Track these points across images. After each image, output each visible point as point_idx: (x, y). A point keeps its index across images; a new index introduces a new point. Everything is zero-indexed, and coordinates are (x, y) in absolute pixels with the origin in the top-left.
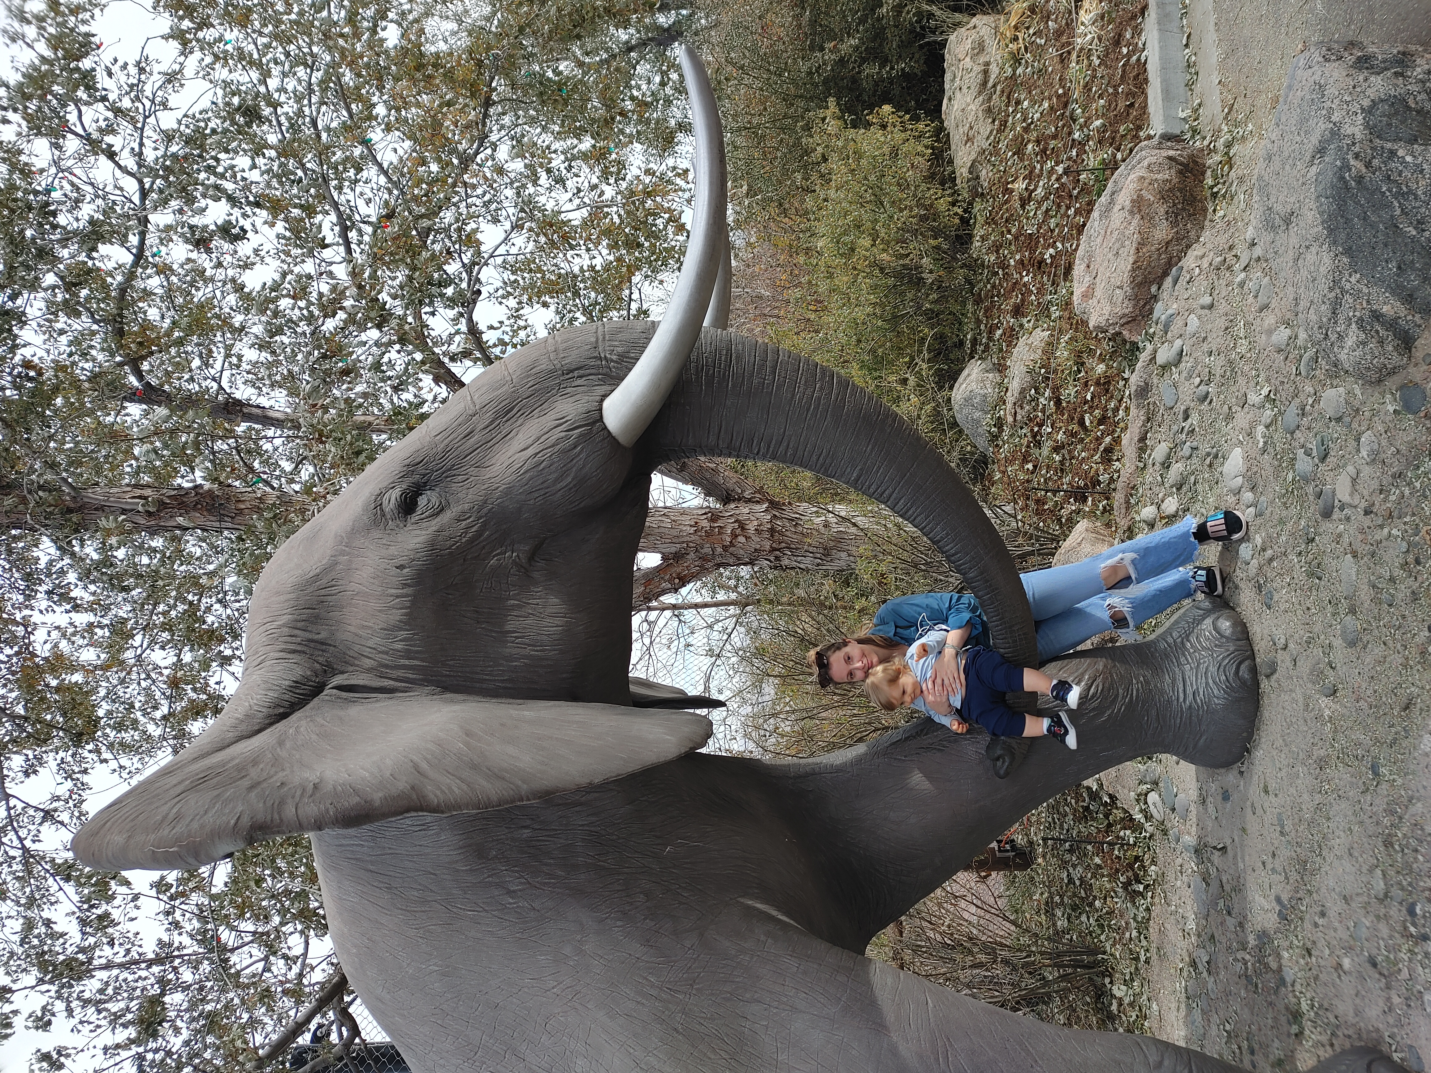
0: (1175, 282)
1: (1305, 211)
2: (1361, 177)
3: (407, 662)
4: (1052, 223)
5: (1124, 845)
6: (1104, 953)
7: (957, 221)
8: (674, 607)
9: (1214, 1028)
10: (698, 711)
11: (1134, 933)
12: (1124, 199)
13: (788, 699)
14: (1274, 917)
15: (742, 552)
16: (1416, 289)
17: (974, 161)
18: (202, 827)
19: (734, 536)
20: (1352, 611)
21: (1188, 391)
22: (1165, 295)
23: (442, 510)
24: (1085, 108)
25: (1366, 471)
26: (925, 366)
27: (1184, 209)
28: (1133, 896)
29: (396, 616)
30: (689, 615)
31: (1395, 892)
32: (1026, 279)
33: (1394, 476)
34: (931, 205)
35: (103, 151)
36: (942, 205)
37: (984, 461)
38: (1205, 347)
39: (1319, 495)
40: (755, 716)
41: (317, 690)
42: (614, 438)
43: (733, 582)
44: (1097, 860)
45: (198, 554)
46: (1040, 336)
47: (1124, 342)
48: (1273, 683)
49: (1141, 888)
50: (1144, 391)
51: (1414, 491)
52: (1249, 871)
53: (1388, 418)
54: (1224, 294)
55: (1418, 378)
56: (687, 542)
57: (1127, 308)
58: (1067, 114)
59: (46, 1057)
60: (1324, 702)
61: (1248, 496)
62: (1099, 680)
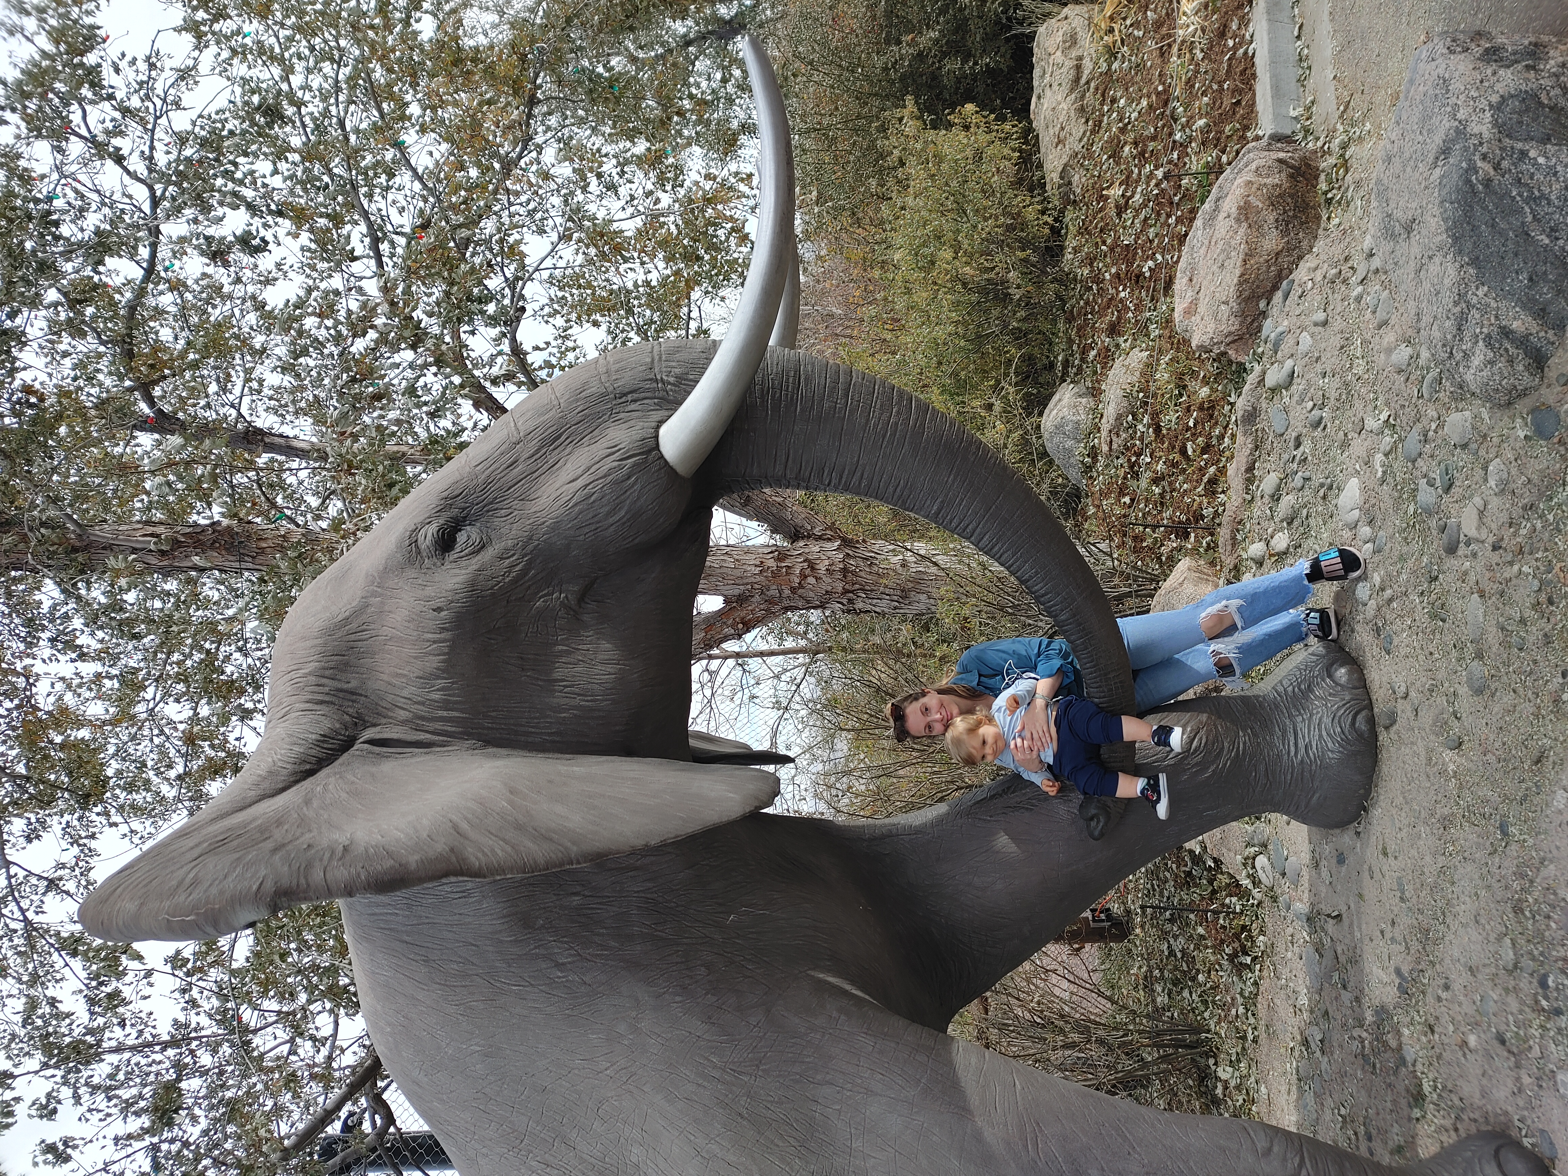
0: (1286, 296)
1: (1428, 217)
2: (1490, 180)
3: (445, 714)
4: (1152, 232)
5: (1230, 913)
6: (1208, 1031)
7: (1047, 231)
8: (738, 655)
9: (1328, 1112)
11: (1241, 1010)
12: (1230, 205)
13: (862, 756)
14: (1393, 991)
15: (811, 594)
16: (1550, 302)
17: (1066, 165)
18: (221, 892)
19: (803, 577)
20: (1479, 656)
21: (1300, 416)
22: (1274, 311)
23: (483, 547)
24: (1187, 106)
25: (1495, 502)
26: (1011, 390)
27: (1295, 217)
28: (1240, 969)
29: (434, 663)
30: (754, 664)
31: (1526, 962)
32: (1122, 294)
33: (1524, 508)
34: (1019, 214)
35: (110, 155)
36: (1031, 213)
37: (1076, 494)
38: (1319, 368)
39: (1443, 529)
40: (826, 774)
41: (347, 744)
42: (671, 468)
43: (801, 628)
44: (1201, 930)
45: (216, 598)
46: (1138, 357)
47: (1230, 362)
48: (1392, 735)
49: (1248, 960)
50: (1251, 416)
51: (1546, 525)
52: (1367, 941)
53: (1518, 445)
54: (1339, 309)
55: (1551, 400)
56: (752, 584)
57: (1233, 325)
58: (1168, 113)
59: (51, 1149)
60: (1448, 755)
61: (1365, 531)
62: (1202, 732)
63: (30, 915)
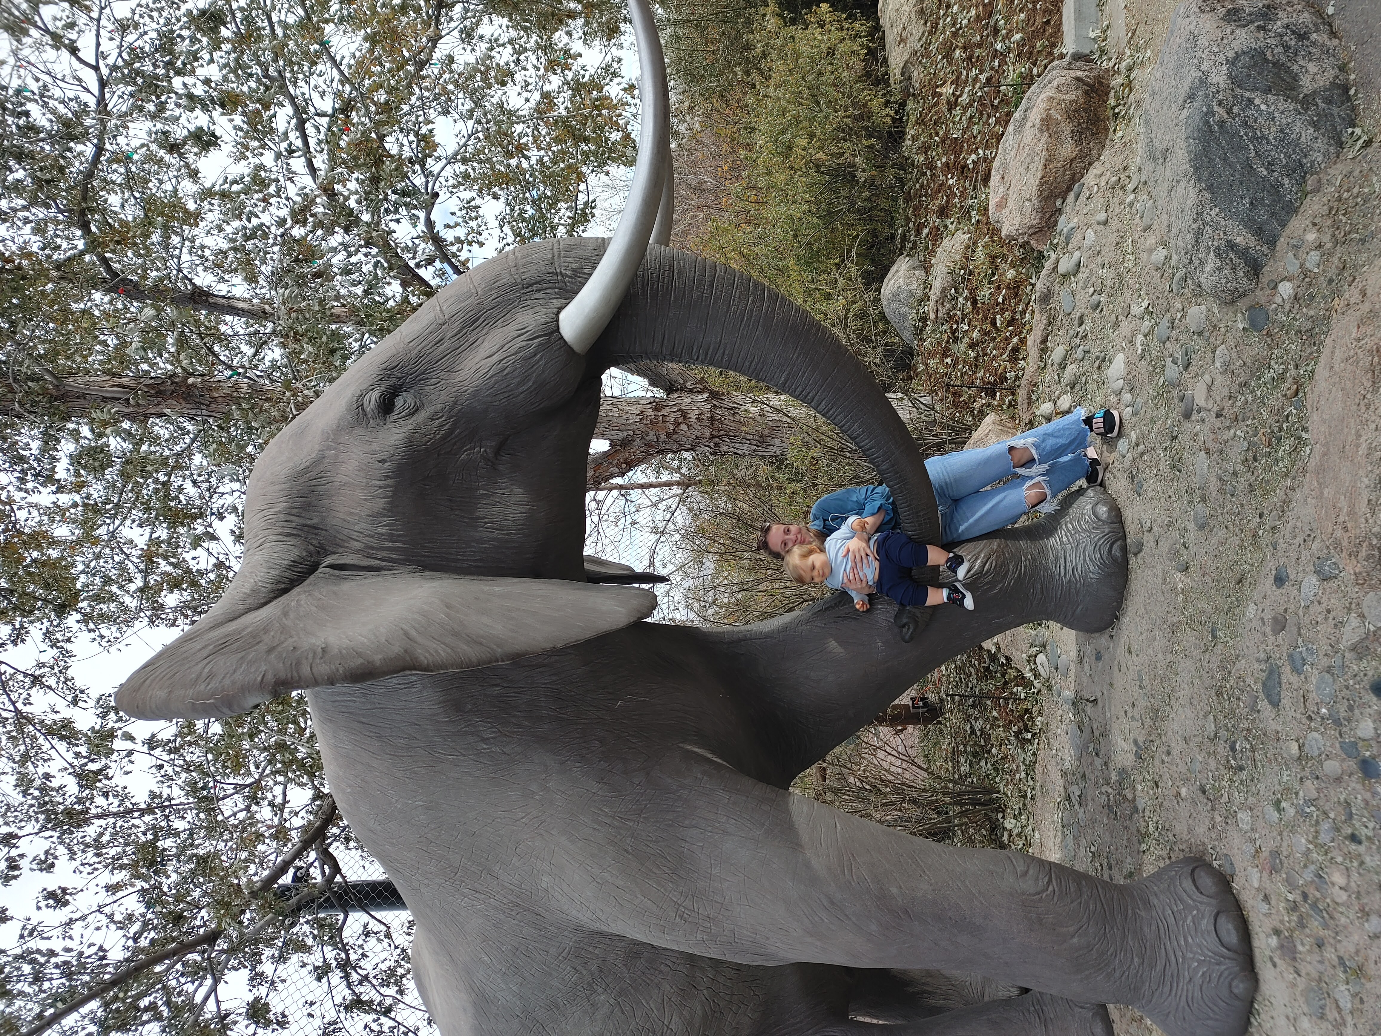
0: (1077, 198)
1: (1176, 149)
2: (1224, 122)
3: (390, 544)
4: (975, 129)
5: (1017, 699)
6: (998, 792)
7: (888, 120)
8: (621, 487)
9: (1082, 850)
10: (644, 586)
11: (1023, 775)
12: (1035, 117)
13: (726, 574)
14: (1132, 757)
15: (684, 439)
16: (1265, 222)
17: (907, 62)
19: (677, 424)
20: (1203, 500)
21: (1084, 298)
22: (1067, 209)
23: (417, 410)
24: (1008, 20)
25: (1220, 379)
26: (853, 268)
27: (1087, 128)
28: (1023, 743)
29: (380, 504)
30: (635, 494)
31: (1223, 733)
32: (951, 182)
33: (1240, 385)
34: (865, 105)
35: (65, 46)
36: (875, 104)
37: (910, 352)
38: (1099, 260)
39: (1182, 399)
40: (697, 589)
41: (313, 569)
42: (569, 346)
43: (676, 464)
44: (995, 713)
45: (167, 436)
46: (961, 238)
47: (1033, 250)
48: (1139, 561)
49: (1029, 736)
50: (1046, 297)
51: (1255, 398)
52: (1114, 719)
53: (1238, 334)
54: (1117, 212)
55: (1263, 301)
56: (634, 430)
57: (1033, 219)
58: (992, 23)
59: (51, 895)
60: (1178, 576)
61: (1127, 397)
62: (993, 558)
63: (19, 705)
